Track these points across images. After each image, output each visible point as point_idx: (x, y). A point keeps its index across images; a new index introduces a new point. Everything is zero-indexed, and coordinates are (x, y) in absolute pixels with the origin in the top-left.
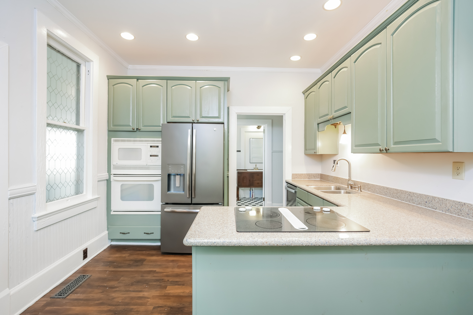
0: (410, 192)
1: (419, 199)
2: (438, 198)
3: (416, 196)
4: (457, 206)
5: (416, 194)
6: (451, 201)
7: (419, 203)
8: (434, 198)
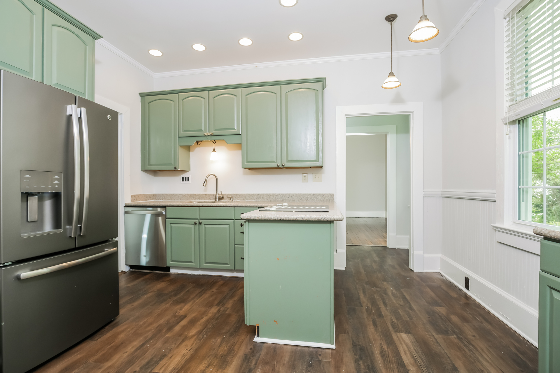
0: (277, 194)
1: (284, 197)
2: (296, 194)
3: (281, 195)
4: (305, 196)
5: (281, 194)
6: (303, 194)
7: (284, 199)
8: (293, 194)
